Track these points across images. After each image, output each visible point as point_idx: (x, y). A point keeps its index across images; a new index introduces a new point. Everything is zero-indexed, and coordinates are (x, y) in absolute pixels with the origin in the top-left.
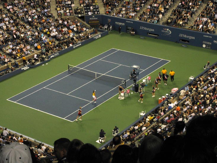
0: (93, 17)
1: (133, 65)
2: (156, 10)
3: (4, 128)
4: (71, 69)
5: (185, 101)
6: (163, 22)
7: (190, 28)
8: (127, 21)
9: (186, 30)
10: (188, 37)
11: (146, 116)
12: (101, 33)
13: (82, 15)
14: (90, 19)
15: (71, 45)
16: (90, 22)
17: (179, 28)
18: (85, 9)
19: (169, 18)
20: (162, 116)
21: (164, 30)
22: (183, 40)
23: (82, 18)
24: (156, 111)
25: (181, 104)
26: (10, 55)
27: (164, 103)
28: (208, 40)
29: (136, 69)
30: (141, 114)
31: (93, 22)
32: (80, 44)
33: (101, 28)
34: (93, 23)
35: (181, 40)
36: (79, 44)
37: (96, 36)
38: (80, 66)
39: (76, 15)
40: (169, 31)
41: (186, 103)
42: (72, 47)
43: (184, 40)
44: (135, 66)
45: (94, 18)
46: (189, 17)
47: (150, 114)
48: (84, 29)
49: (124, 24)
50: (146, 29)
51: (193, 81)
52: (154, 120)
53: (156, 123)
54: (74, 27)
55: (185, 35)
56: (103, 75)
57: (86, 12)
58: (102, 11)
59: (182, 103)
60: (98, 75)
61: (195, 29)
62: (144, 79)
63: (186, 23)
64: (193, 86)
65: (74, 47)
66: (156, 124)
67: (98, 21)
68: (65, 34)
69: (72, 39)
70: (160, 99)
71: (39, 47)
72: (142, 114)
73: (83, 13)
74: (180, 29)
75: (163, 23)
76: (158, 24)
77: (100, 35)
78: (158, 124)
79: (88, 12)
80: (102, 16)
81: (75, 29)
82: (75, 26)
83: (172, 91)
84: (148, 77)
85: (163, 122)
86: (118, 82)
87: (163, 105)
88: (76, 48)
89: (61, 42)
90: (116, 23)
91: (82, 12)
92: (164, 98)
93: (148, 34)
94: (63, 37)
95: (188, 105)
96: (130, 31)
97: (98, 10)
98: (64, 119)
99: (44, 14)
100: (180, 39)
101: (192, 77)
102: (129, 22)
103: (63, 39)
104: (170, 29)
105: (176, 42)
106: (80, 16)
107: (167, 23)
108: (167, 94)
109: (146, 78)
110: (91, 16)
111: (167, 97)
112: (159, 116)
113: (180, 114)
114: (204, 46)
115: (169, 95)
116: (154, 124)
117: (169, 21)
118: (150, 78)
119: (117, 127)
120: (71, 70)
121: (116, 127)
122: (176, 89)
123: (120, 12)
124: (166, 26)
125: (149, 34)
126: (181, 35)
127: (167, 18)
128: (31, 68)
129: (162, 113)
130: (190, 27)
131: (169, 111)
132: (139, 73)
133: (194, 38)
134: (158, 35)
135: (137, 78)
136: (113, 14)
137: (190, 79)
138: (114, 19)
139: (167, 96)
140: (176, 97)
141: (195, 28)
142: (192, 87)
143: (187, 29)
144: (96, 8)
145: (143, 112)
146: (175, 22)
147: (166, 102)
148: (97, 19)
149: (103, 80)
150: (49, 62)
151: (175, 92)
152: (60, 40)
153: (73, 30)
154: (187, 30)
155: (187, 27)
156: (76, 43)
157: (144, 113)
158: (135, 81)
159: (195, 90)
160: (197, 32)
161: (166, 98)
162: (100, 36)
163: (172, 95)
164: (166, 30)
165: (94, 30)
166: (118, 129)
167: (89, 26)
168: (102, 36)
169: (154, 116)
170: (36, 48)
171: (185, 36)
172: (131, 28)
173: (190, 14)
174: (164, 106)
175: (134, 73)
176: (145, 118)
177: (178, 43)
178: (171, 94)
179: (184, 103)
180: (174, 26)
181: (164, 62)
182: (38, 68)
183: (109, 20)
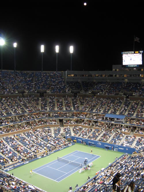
1: (85, 157)
4: (59, 158)
16: (67, 139)
17: (105, 142)
21: (98, 143)
22: (106, 148)
23: (64, 137)
26: (34, 152)
28: (116, 147)
34: (69, 139)
38: (63, 157)
46: (108, 138)
49: (81, 140)
50: (91, 142)
56: (72, 161)
57: (66, 135)
58: (73, 134)
60: (70, 162)
61: (111, 143)
63: (107, 140)
67: (71, 139)
70: (96, 173)
71: (46, 149)
75: (98, 140)
76: (96, 140)
80: (73, 137)
83: (102, 169)
86: (79, 165)
88: (61, 150)
90: (78, 140)
92: (98, 173)
93: (92, 145)
98: (55, 180)
99: (49, 135)
102: (84, 139)
104: (101, 143)
105: (103, 148)
106: (63, 136)
107: (100, 140)
110: (68, 137)
114: (115, 150)
117: (100, 139)
121: (77, 185)
123: (80, 135)
124: (99, 141)
126: (105, 145)
128: (42, 157)
131: (100, 178)
134: (96, 145)
136: (77, 136)
137: (109, 164)
138: (77, 138)
144: (70, 133)
146: (103, 140)
149: (72, 164)
150: (50, 155)
155: (108, 142)
162: (71, 145)
165: (69, 142)
167: (67, 141)
168: (72, 145)
170: (45, 149)
171: (107, 146)
174: (98, 176)
175: (86, 161)
178: (101, 171)
181: (98, 157)
182: (45, 158)
183: (75, 138)
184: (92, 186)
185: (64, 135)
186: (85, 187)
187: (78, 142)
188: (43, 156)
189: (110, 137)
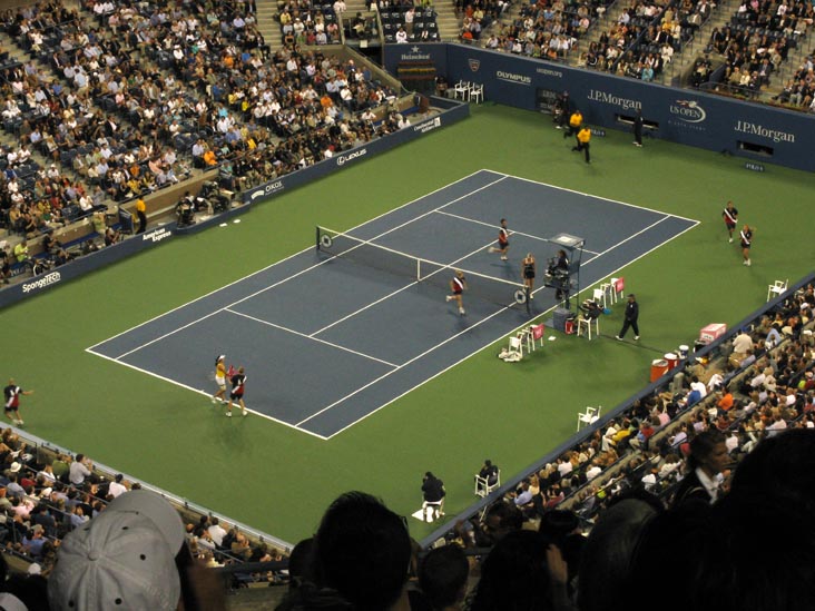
0: (415, 49)
1: (557, 234)
2: (651, 29)
3: (75, 455)
4: (326, 241)
5: (752, 375)
6: (675, 74)
7: (779, 101)
8: (539, 70)
9: (763, 107)
10: (769, 133)
11: (602, 427)
12: (444, 111)
13: (374, 42)
14: (404, 57)
15: (328, 154)
16: (401, 70)
17: (737, 99)
18: (384, 21)
19: (700, 62)
20: (663, 429)
21: (680, 106)
22: (749, 146)
23: (372, 53)
24: (640, 410)
25: (735, 386)
27: (672, 380)
29: (571, 249)
30: (583, 419)
31: (415, 69)
32: (363, 152)
33: (443, 93)
34: (414, 73)
35: (742, 146)
36: (359, 149)
37: (424, 122)
38: (365, 233)
39: (351, 42)
40: (698, 111)
41: (754, 383)
42: (334, 160)
43: (754, 146)
44: (565, 239)
45: (416, 54)
46: (776, 58)
47: (617, 420)
48: (380, 94)
49: (527, 80)
50: (610, 99)
51: (784, 300)
52: (632, 441)
53: (639, 451)
54: (342, 88)
55: (756, 127)
56: (446, 266)
57: (386, 32)
58: (448, 29)
59: (739, 383)
60: (426, 268)
61: (798, 105)
62: (598, 287)
63: (765, 81)
64: (781, 317)
65: (340, 162)
66: (639, 457)
67: (430, 65)
68: (306, 112)
69: (335, 131)
70: (655, 362)
72: (589, 418)
73: (378, 36)
74: (742, 102)
75: (677, 81)
76: (657, 83)
77: (438, 119)
78: (646, 457)
79: (393, 32)
80: (448, 48)
81: (346, 95)
82: (345, 83)
83: (703, 335)
84: (614, 280)
85: (664, 449)
86: (500, 296)
87: (666, 388)
88: (348, 165)
89: (291, 140)
90: (500, 74)
91: (375, 32)
92: (671, 362)
93: (619, 119)
94: (300, 123)
95: (761, 388)
96: (550, 107)
97: (433, 25)
98: (296, 427)
99: (230, 38)
100: (739, 142)
101: (778, 285)
102: (550, 72)
103: (299, 132)
104: (701, 102)
105: (724, 152)
106: (364, 44)
107: (694, 79)
108: (685, 347)
109: (606, 285)
110: (405, 49)
111: (683, 357)
112: (653, 427)
113: (731, 422)
115: (691, 348)
116: (631, 457)
117: (701, 71)
118: (620, 286)
119: (493, 464)
120: (326, 245)
121: (488, 463)
122: (718, 328)
123: (514, 36)
124: (686, 89)
125: (624, 118)
126: (743, 127)
127: (693, 61)
128: (177, 234)
129: (664, 418)
130: (776, 98)
131: (690, 410)
132: (578, 264)
133: (790, 138)
134: (656, 124)
136: (490, 42)
137: (772, 293)
138: (491, 62)
139: (685, 353)
140: (716, 357)
141: (795, 101)
142: (780, 323)
143: (767, 104)
144: (427, 19)
145: (590, 411)
146: (723, 78)
147: (679, 375)
148: (428, 57)
150: (245, 216)
151: (712, 338)
152: (290, 135)
153: (336, 97)
154: (767, 108)
156: (349, 147)
157: (595, 414)
159: (791, 333)
160: (803, 115)
161: (680, 361)
162: (438, 122)
163: (702, 351)
164: (687, 106)
165: (415, 99)
166: (497, 472)
167: (399, 84)
168: (446, 121)
169: (631, 428)
170: (199, 163)
171: (759, 130)
172: (553, 95)
173: (778, 49)
174: (670, 391)
175: (562, 265)
176: (598, 434)
177: (732, 154)
178: (699, 347)
179: (748, 383)
180: (717, 89)
181: (676, 225)
182: (203, 236)
183: (474, 65)
184: (615, 469)
185: (365, 35)
186: (556, 476)
187: (500, 97)
188: (183, 225)
189: (791, 53)
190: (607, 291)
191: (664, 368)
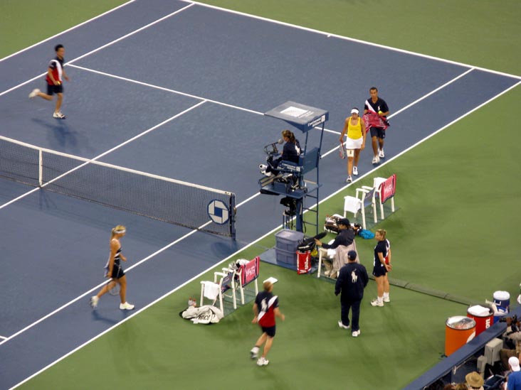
27: (481, 351)
29: (304, 128)
44: (295, 112)
56: (88, 161)
62: (351, 192)
70: (453, 320)
84: (379, 181)
92: (480, 320)
108: (503, 295)
109: (365, 189)
118: (388, 190)
132: (318, 152)
135: (308, 183)
139: (504, 304)
147: (495, 343)
158: (293, 205)
161: (495, 319)
190: (368, 200)
191: (468, 331)
